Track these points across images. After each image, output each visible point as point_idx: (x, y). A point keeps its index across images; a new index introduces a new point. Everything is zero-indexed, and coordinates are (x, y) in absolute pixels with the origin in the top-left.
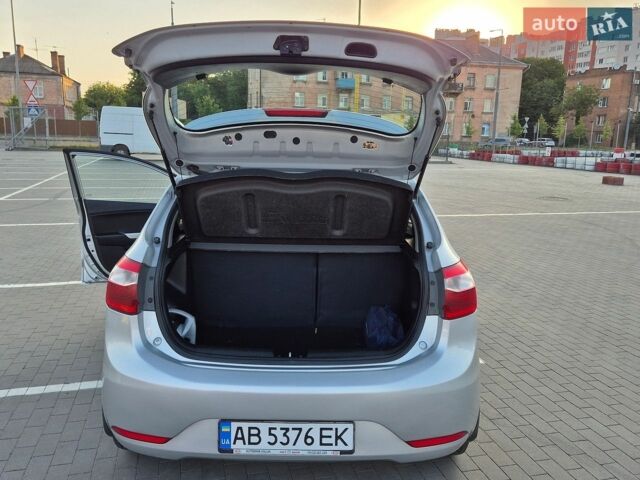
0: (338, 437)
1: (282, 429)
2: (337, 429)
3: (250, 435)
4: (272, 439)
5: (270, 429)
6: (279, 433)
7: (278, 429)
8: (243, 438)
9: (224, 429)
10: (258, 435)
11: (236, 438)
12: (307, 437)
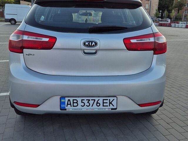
0: (110, 103)
1: (87, 100)
2: (110, 100)
3: (73, 103)
4: (83, 104)
5: (82, 100)
6: (86, 102)
7: (85, 100)
8: (70, 104)
9: (62, 101)
10: (77, 103)
11: (68, 104)
12: (97, 103)
